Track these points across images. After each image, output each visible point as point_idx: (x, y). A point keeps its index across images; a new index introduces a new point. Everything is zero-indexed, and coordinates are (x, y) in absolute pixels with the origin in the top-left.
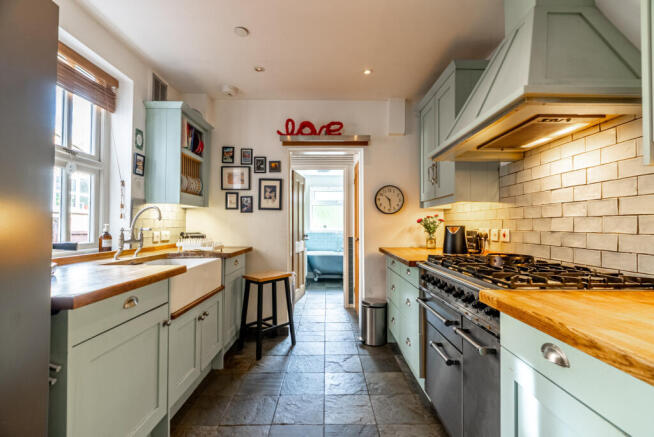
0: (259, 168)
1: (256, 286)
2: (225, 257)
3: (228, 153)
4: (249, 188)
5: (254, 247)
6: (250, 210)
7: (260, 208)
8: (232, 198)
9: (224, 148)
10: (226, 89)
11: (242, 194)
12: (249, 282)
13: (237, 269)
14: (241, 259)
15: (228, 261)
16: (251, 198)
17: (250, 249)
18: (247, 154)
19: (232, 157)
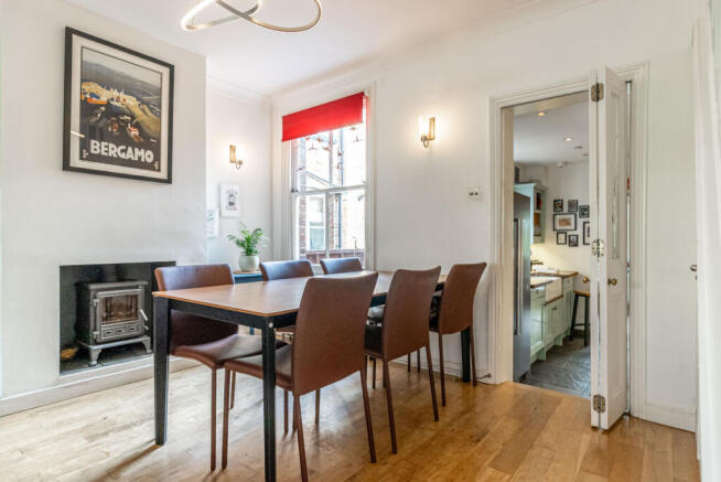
0: (583, 214)
1: (584, 298)
2: (563, 277)
3: (558, 205)
4: (576, 229)
5: (580, 271)
6: (576, 245)
7: (584, 244)
8: (562, 237)
9: (555, 201)
10: (560, 165)
11: (569, 233)
12: (577, 295)
13: (569, 287)
14: (571, 279)
15: (566, 280)
16: (577, 236)
17: (576, 274)
18: (573, 204)
19: (562, 207)
